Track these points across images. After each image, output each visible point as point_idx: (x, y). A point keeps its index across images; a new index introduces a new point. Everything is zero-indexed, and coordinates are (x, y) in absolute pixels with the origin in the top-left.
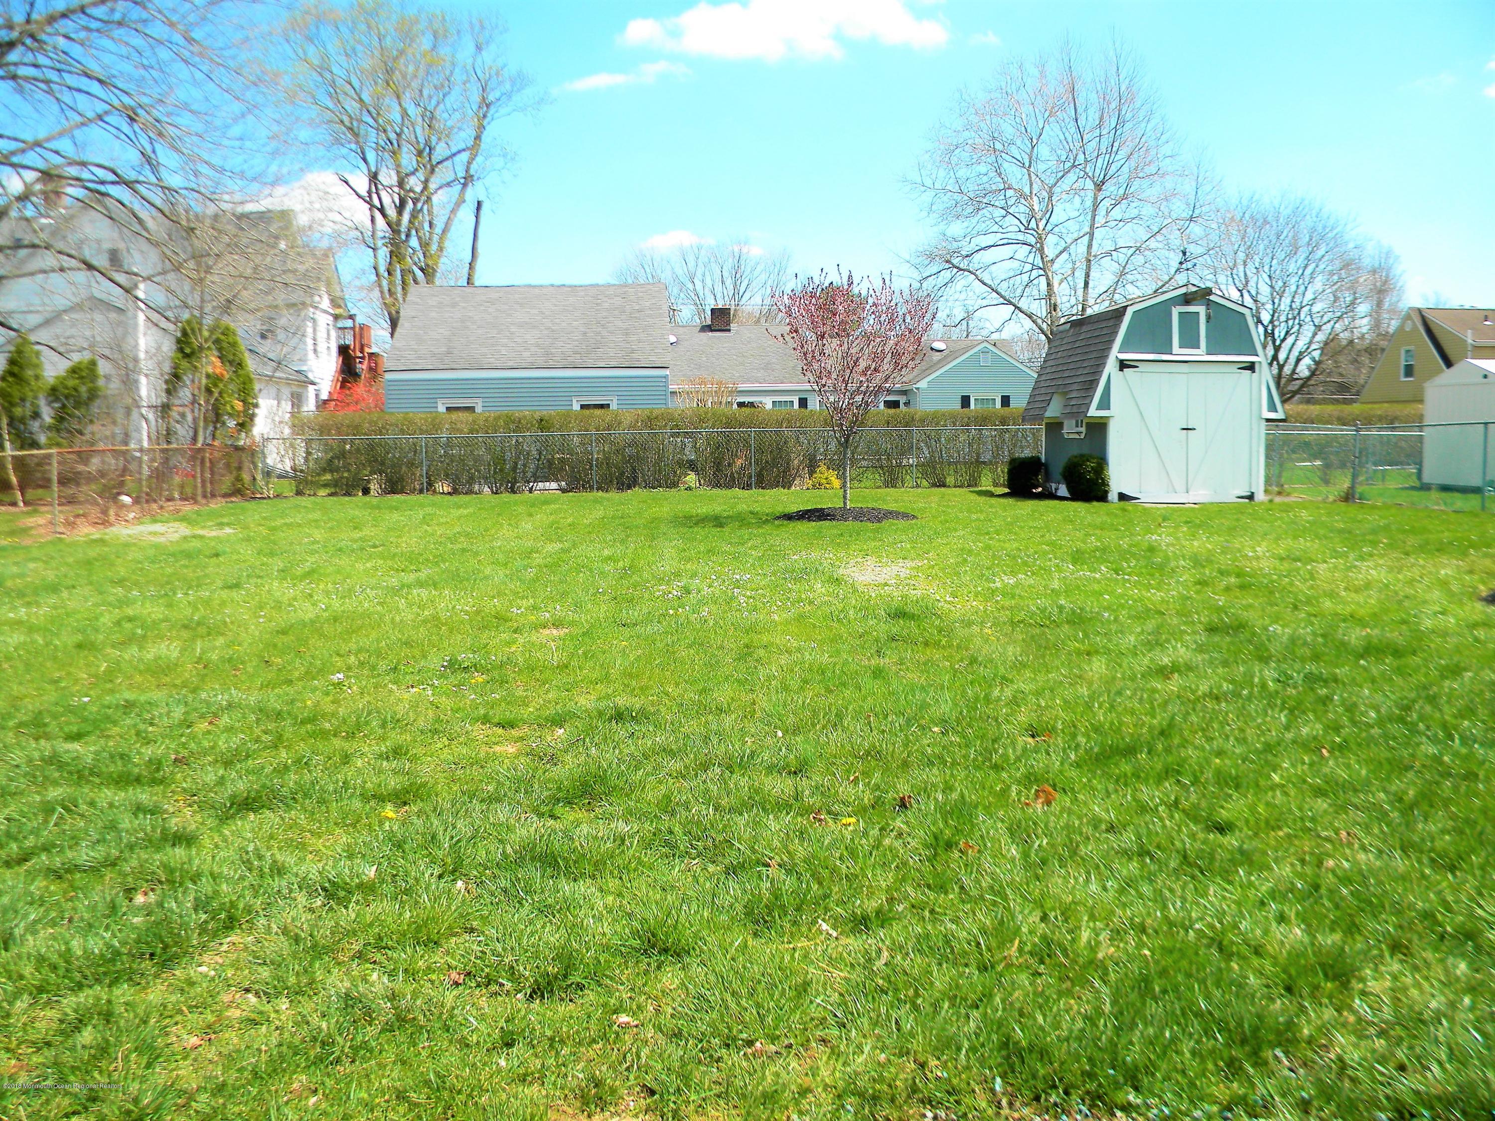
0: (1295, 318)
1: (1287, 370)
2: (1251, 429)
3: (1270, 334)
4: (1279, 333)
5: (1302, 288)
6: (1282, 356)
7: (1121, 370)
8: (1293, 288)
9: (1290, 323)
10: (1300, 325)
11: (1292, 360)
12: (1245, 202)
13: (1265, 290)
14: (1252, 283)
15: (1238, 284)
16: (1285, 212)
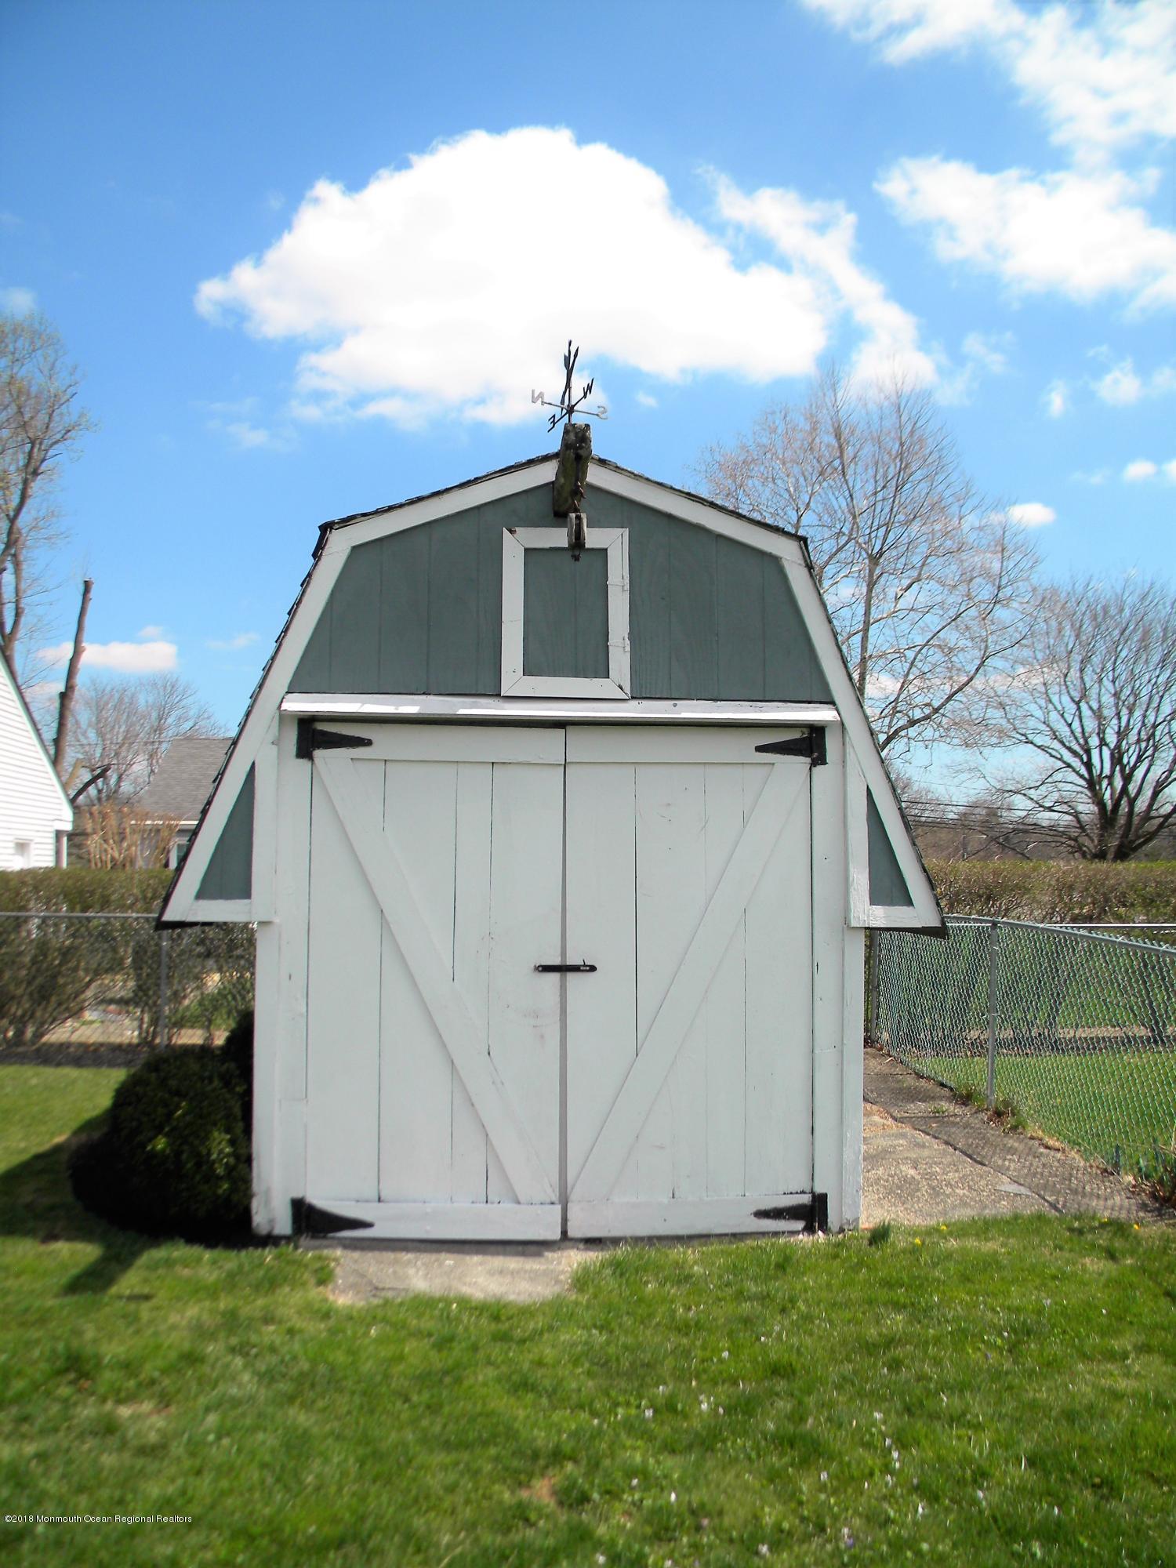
0: (1148, 740)
1: (1141, 805)
2: (814, 967)
3: (1117, 758)
4: (1130, 759)
5: (1156, 699)
6: (1132, 789)
7: (305, 750)
8: (1145, 699)
9: (1143, 745)
10: (1156, 749)
11: (1148, 793)
12: (1079, 589)
13: (1108, 700)
14: (1093, 693)
15: (1073, 693)
16: (1131, 600)
